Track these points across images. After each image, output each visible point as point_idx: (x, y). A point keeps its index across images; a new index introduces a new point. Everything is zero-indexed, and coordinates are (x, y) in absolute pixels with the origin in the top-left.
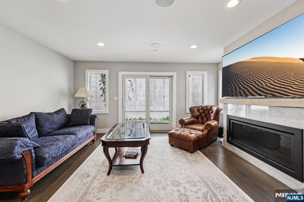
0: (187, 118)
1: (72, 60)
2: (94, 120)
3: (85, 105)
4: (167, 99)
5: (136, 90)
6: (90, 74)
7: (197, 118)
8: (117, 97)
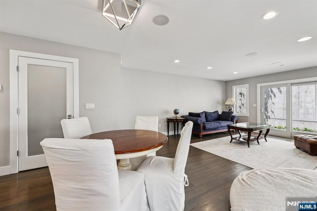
2: (234, 119)
3: (231, 109)
6: (236, 88)
8: (256, 104)
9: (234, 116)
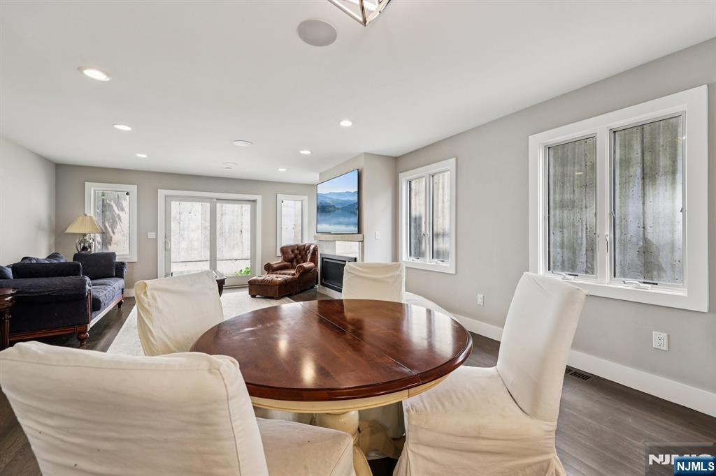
0: (277, 261)
1: (53, 162)
2: (123, 270)
3: (90, 247)
4: (247, 236)
5: (180, 218)
6: (95, 191)
7: (291, 261)
8: (155, 233)
9: (122, 264)
